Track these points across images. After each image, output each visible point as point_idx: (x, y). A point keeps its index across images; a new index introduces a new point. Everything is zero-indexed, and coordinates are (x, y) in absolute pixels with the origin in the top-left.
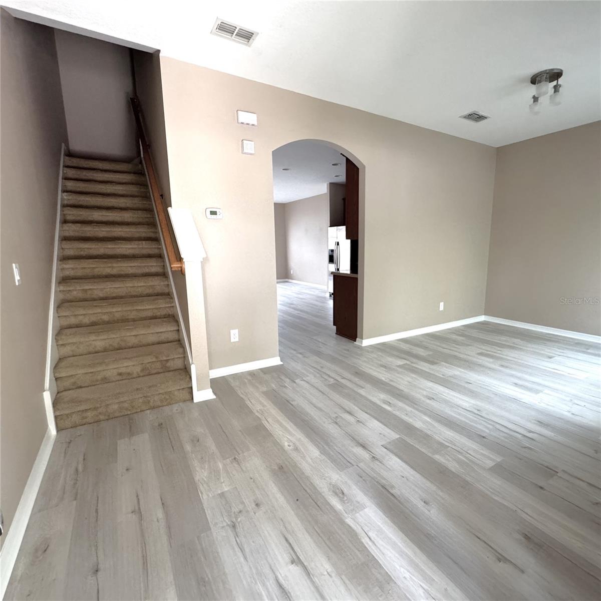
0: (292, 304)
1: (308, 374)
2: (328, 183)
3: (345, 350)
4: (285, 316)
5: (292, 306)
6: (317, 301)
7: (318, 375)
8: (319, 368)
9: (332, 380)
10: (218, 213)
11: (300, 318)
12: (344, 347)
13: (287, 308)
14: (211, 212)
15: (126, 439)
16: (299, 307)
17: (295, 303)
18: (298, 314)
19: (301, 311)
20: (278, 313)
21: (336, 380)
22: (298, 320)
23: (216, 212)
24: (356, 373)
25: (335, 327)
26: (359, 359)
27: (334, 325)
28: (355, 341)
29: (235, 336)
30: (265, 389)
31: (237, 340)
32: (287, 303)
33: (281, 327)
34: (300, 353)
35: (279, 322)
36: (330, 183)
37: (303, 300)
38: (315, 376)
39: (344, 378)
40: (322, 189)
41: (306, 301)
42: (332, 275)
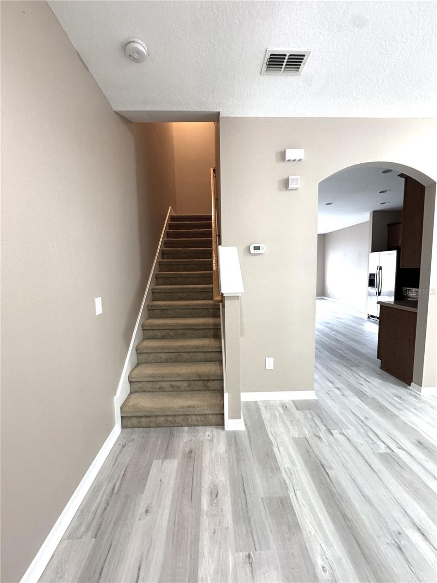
0: (329, 323)
1: (349, 426)
2: (372, 211)
3: (396, 396)
4: (322, 336)
5: (329, 325)
6: (354, 321)
7: (362, 431)
8: (363, 418)
9: (382, 446)
10: (261, 248)
11: (337, 341)
12: (394, 391)
13: (325, 328)
14: (254, 247)
15: (160, 461)
16: (336, 328)
17: (331, 322)
18: (335, 335)
19: (338, 332)
20: (316, 333)
21: (388, 447)
22: (334, 343)
23: (259, 247)
24: (420, 442)
25: (380, 361)
26: (419, 417)
27: (378, 358)
28: (410, 385)
29: (270, 363)
30: (296, 434)
31: (272, 368)
32: (324, 322)
33: (317, 349)
34: (338, 389)
35: (316, 342)
36: (374, 211)
37: (339, 320)
38: (358, 432)
39: (400, 448)
40: (365, 217)
41: (342, 321)
42: (379, 305)
